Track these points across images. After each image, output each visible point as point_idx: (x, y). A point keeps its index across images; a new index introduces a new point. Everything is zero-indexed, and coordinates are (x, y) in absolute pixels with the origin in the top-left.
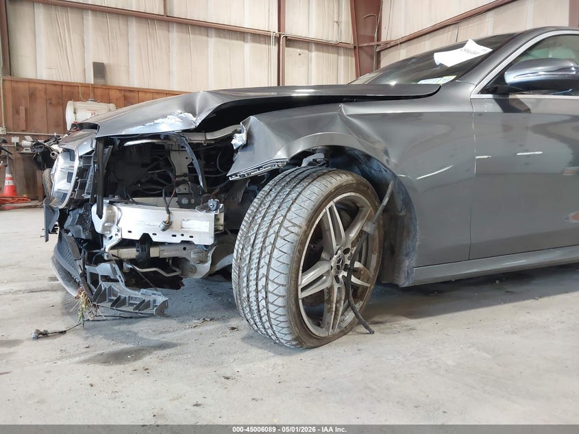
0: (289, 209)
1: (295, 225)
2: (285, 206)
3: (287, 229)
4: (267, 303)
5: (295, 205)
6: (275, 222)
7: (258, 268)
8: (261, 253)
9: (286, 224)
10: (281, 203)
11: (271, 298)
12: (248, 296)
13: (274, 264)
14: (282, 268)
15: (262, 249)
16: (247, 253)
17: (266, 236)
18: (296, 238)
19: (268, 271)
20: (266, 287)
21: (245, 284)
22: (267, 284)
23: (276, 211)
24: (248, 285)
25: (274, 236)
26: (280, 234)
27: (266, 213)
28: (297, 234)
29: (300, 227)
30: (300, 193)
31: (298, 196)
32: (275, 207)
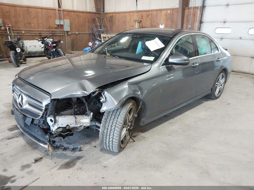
0: (118, 118)
1: (120, 123)
2: (116, 117)
3: (118, 124)
4: (112, 144)
5: (119, 117)
6: (114, 122)
7: (110, 135)
8: (110, 131)
9: (118, 123)
10: (115, 116)
11: (114, 143)
12: (106, 142)
13: (115, 134)
14: (117, 135)
15: (111, 130)
16: (105, 131)
17: (112, 126)
18: (121, 127)
19: (113, 136)
20: (112, 141)
21: (105, 139)
22: (113, 140)
23: (114, 119)
24: (106, 140)
25: (114, 126)
26: (116, 126)
27: (110, 119)
28: (121, 126)
29: (122, 124)
30: (120, 112)
31: (120, 113)
32: (113, 117)
